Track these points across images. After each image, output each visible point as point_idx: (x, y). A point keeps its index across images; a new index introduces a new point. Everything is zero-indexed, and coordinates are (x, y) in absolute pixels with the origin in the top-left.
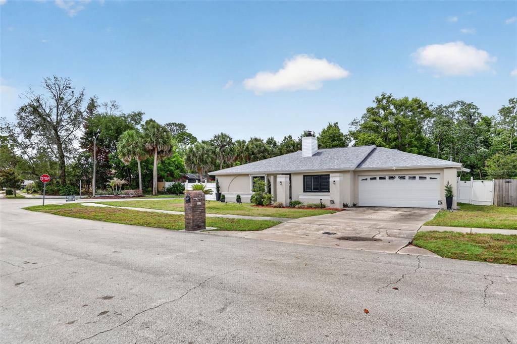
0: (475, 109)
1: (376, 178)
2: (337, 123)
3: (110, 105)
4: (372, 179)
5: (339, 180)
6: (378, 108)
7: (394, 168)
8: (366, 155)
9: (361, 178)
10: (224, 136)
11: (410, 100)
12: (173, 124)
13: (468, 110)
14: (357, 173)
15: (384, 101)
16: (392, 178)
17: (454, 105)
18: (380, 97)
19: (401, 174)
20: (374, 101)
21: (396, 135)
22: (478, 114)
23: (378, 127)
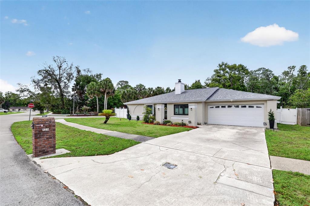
0: (270, 72)
1: (219, 107)
2: (199, 80)
3: (87, 70)
4: (216, 107)
5: (194, 107)
6: (220, 70)
7: (232, 100)
8: (213, 93)
9: (209, 107)
10: (141, 86)
11: (237, 65)
12: (123, 81)
13: (266, 72)
14: (207, 103)
15: (223, 66)
16: (229, 107)
17: (259, 70)
18: (221, 64)
19: (237, 104)
20: (217, 67)
21: (230, 83)
22: (272, 74)
23: (220, 80)
